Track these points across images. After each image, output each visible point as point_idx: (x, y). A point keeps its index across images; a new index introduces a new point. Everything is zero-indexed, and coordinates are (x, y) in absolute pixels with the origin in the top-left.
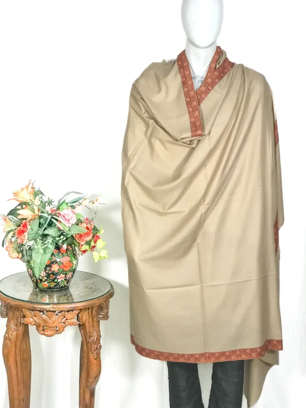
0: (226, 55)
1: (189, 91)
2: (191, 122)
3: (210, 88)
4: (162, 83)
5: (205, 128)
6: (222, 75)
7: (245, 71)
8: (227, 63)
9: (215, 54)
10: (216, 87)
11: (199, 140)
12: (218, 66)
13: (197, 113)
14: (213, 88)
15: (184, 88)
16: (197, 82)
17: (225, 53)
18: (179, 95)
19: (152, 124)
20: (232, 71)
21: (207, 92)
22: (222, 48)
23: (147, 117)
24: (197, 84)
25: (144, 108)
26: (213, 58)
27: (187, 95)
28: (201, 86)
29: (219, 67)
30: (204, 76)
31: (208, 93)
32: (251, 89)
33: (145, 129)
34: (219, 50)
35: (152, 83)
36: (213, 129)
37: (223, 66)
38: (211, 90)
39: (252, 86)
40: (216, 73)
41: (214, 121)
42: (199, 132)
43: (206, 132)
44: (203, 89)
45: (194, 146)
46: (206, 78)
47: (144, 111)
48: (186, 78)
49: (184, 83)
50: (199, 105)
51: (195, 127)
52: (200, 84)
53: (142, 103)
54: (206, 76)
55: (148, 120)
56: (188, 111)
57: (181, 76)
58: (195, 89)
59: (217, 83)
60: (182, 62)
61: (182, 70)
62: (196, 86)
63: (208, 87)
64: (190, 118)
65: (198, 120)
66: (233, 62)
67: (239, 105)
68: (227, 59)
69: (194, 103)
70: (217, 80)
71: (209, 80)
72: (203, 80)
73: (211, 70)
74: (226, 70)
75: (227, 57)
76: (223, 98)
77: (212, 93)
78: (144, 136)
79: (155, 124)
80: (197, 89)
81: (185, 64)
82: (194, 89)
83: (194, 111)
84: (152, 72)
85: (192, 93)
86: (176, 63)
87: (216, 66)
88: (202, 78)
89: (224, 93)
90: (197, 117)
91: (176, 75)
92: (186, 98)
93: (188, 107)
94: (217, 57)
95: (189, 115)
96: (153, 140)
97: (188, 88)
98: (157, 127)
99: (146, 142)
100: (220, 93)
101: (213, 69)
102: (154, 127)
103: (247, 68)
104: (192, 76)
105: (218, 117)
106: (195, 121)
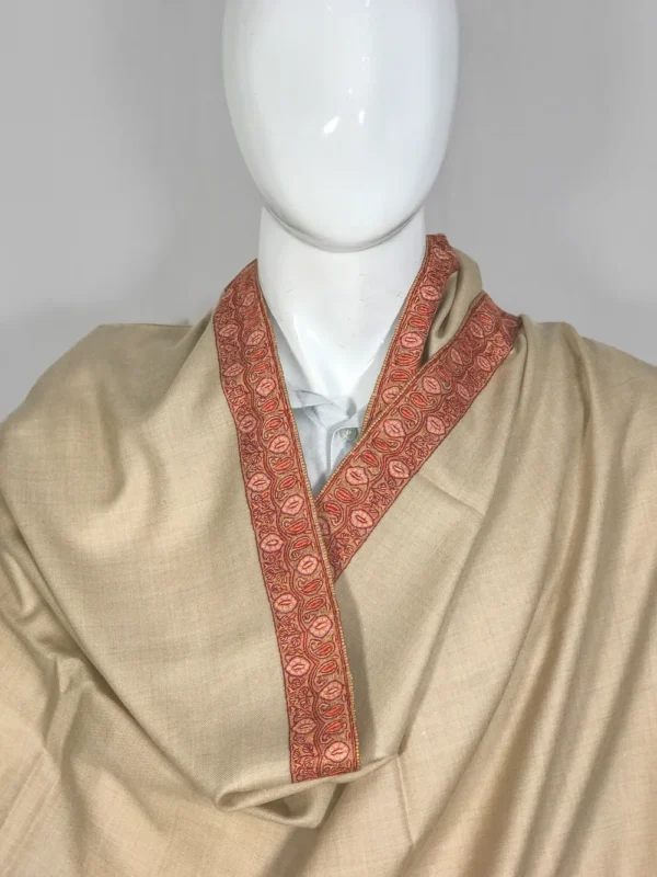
0: (477, 277)
1: (275, 494)
2: (291, 682)
3: (397, 470)
4: (128, 446)
5: (376, 718)
6: (462, 390)
7: (588, 362)
8: (489, 322)
9: (420, 277)
10: (433, 467)
11: (340, 790)
12: (436, 345)
13: (322, 627)
14: (414, 469)
15: (247, 477)
16: (322, 432)
17: (476, 266)
18: (221, 514)
19: (72, 684)
20: (515, 367)
21: (383, 494)
22: (454, 242)
23: (46, 640)
24: (323, 450)
25: (34, 586)
26: (413, 295)
27: (264, 512)
28: (345, 464)
29: (445, 350)
30: (362, 403)
31: (389, 501)
32: (626, 463)
33: (42, 703)
34: (441, 255)
35: (77, 441)
36: (420, 721)
37: (463, 339)
38: (404, 482)
39: (629, 444)
40: (431, 385)
41: (428, 670)
42: (339, 752)
43: (383, 740)
44: (359, 476)
45: (312, 818)
46: (375, 412)
47: (30, 603)
48: (260, 418)
49: (249, 448)
50: (338, 571)
51: (316, 718)
52: (339, 447)
53: (19, 562)
54: (375, 401)
55: (50, 656)
56: (275, 612)
57: (231, 405)
58: (313, 478)
59: (435, 442)
60: (240, 323)
61: (237, 368)
62: (316, 460)
63: (385, 466)
64: (286, 654)
65: (332, 669)
66: (517, 314)
67: (564, 555)
68: (482, 299)
69: (309, 566)
70: (434, 426)
71: (393, 428)
72: (355, 422)
73: (402, 365)
74: (484, 364)
75: (486, 289)
76: (474, 528)
77: (412, 498)
78: (35, 740)
79: (88, 683)
80: (322, 480)
81: (256, 337)
82: (302, 481)
83: (305, 612)
84: (83, 382)
85: (293, 505)
86: (209, 335)
87: (427, 344)
88: (351, 411)
89: (480, 501)
90: (326, 649)
91: (204, 399)
92: (261, 532)
93: (272, 591)
94: (429, 293)
95: (281, 636)
96: (82, 770)
97: (271, 475)
98: (100, 700)
99: (50, 771)
100: (453, 501)
101: (413, 362)
102: (84, 702)
103: (591, 343)
104: (295, 404)
105: (449, 644)
106: (311, 672)
